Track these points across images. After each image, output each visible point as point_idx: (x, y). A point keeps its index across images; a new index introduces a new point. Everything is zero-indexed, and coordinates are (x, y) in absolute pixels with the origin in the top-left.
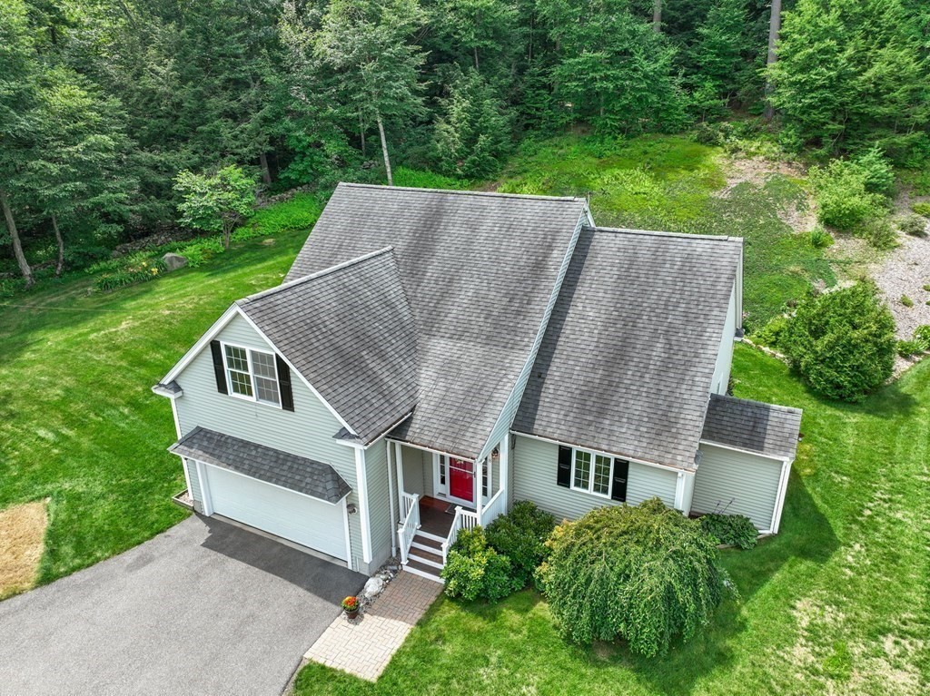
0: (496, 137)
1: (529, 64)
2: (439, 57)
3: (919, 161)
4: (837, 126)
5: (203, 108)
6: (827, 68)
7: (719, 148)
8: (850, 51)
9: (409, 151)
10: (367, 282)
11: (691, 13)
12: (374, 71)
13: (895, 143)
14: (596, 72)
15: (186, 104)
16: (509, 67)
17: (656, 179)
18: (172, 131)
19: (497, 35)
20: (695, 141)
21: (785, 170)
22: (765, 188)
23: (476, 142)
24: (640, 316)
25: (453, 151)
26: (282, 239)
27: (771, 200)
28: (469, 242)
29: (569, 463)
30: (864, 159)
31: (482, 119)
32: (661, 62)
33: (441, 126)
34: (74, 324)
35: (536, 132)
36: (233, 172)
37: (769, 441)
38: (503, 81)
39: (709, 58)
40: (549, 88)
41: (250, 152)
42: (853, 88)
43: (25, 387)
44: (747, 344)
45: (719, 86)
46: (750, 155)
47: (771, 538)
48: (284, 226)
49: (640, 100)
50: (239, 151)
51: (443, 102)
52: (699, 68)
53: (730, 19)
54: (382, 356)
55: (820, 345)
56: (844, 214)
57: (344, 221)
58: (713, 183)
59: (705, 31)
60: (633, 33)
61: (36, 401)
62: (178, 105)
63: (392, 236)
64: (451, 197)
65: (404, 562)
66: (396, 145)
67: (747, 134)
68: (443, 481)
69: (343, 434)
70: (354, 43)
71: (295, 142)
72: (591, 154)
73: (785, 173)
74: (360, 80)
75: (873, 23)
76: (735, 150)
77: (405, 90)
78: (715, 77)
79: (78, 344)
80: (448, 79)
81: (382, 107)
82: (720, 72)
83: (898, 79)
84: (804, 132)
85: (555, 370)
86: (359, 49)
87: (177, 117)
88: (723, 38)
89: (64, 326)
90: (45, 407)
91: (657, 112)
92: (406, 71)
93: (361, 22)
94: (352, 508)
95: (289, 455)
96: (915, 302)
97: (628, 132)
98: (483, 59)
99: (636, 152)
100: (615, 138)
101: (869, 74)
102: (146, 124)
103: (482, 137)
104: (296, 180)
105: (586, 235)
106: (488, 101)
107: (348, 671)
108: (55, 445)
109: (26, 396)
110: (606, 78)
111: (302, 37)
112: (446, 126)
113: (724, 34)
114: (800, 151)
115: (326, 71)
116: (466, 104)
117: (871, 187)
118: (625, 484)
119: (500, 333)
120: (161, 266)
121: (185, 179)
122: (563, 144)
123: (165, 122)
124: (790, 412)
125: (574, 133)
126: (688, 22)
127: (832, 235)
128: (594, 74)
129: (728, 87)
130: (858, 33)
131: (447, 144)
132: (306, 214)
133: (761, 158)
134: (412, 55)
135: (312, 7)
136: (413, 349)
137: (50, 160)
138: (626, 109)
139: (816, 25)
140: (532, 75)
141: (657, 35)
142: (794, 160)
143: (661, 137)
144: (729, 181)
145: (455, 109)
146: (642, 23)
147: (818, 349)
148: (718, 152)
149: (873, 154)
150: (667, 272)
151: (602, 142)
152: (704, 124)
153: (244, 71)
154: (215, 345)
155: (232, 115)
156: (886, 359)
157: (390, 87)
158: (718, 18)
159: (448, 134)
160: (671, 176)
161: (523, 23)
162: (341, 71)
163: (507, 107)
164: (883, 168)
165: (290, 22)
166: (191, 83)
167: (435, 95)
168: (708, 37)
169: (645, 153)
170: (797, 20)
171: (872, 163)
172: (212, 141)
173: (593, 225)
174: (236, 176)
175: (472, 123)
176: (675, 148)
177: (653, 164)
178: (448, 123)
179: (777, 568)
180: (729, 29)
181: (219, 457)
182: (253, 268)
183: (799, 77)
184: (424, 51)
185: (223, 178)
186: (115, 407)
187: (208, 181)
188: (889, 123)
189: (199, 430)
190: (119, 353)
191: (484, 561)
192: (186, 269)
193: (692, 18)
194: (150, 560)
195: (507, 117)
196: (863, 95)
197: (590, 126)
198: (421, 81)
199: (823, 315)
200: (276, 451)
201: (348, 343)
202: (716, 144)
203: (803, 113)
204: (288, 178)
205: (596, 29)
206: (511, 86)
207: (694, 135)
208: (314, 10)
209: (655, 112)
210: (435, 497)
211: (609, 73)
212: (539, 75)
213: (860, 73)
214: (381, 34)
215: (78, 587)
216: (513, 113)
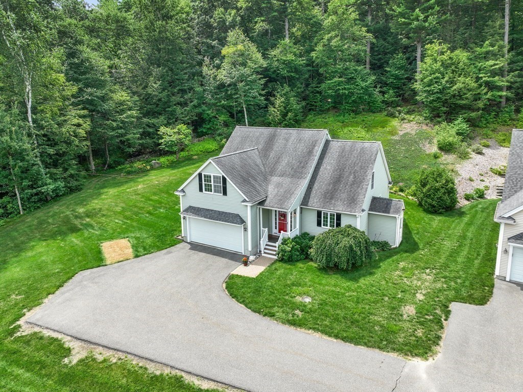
0: (296, 114)
1: (311, 83)
2: (271, 80)
3: (485, 124)
4: (445, 109)
5: (169, 101)
6: (438, 85)
7: (396, 119)
8: (446, 79)
9: (257, 120)
10: (250, 158)
11: (382, 61)
12: (244, 86)
13: (470, 116)
14: (340, 86)
15: (163, 99)
16: (302, 84)
17: (367, 131)
18: (156, 110)
19: (296, 70)
20: (386, 116)
21: (425, 127)
22: (415, 135)
23: (287, 116)
24: (345, 168)
25: (277, 119)
26: (201, 156)
27: (417, 140)
28: (286, 145)
29: (321, 217)
30: (456, 122)
31: (289, 106)
32: (369, 82)
33: (271, 109)
34: (119, 186)
35: (314, 112)
36: (183, 127)
37: (392, 210)
38: (299, 90)
39: (391, 80)
40: (320, 93)
41: (188, 119)
42: (450, 93)
43: (107, 206)
44: (402, 196)
45: (397, 92)
46: (410, 121)
47: (396, 248)
48: (201, 151)
49: (360, 98)
50: (183, 119)
51: (272, 99)
52: (387, 84)
53: (399, 64)
54: (256, 180)
55: (424, 190)
56: (447, 145)
57: (239, 139)
58: (393, 133)
59: (388, 69)
60: (356, 70)
61: (112, 211)
62: (160, 100)
63: (257, 144)
64: (279, 130)
65: (262, 252)
66: (251, 118)
67: (408, 113)
68: (276, 228)
69: (244, 201)
70: (235, 75)
71: (207, 116)
72: (339, 121)
73: (425, 129)
74: (237, 90)
75: (456, 67)
76: (403, 119)
77: (257, 94)
78: (394, 88)
79: (123, 193)
80: (274, 89)
81: (246, 101)
82: (396, 86)
83: (468, 90)
84: (432, 111)
85: (316, 186)
86: (237, 77)
87: (158, 105)
88: (396, 72)
89: (114, 187)
90: (115, 213)
91: (369, 103)
92: (257, 86)
93: (238, 66)
94: (245, 229)
95: (223, 212)
96: (475, 180)
97: (356, 112)
98: (291, 81)
99: (359, 120)
100: (350, 114)
101: (455, 87)
102: (145, 107)
103: (290, 114)
104: (206, 132)
105: (327, 143)
106: (292, 98)
107: (245, 276)
108: (124, 225)
109: (107, 209)
110: (345, 89)
111: (212, 72)
112: (273, 109)
113: (397, 70)
114: (432, 120)
115: (222, 86)
116: (283, 99)
117: (458, 134)
118: (340, 223)
119: (296, 173)
120: (151, 166)
121: (163, 129)
122: (327, 117)
123: (154, 106)
124: (399, 201)
125: (331, 112)
126: (381, 65)
127: (443, 153)
128: (339, 87)
129: (401, 93)
130: (449, 71)
131: (274, 117)
132: (211, 146)
133: (415, 122)
134: (260, 79)
135: (216, 60)
136: (266, 180)
137: (114, 121)
138: (354, 101)
139: (432, 68)
140: (312, 87)
141: (368, 71)
142: (428, 123)
143: (371, 114)
144: (400, 132)
145: (278, 102)
146: (360, 66)
147: (424, 191)
148: (396, 120)
149: (460, 120)
150: (355, 153)
151: (344, 116)
152: (390, 108)
153: (186, 86)
154: (200, 175)
155: (180, 104)
156: (451, 195)
157: (250, 93)
158: (394, 64)
159: (275, 112)
160: (374, 130)
161: (308, 65)
162: (229, 85)
163: (301, 101)
164: (465, 126)
165: (207, 66)
166: (166, 91)
167: (269, 95)
168: (389, 72)
169: (363, 121)
170: (424, 65)
171: (460, 124)
172: (172, 115)
173: (330, 139)
174: (184, 129)
175: (285, 108)
176: (377, 119)
177: (366, 125)
178: (275, 108)
179: (396, 255)
180: (399, 68)
181: (198, 215)
182: (190, 167)
183: (427, 88)
184: (264, 78)
185: (179, 129)
186: (142, 214)
187: (173, 131)
188: (469, 108)
189: (190, 207)
190: (140, 196)
191: (291, 246)
192: (161, 167)
193: (383, 63)
194: (171, 252)
195: (301, 105)
196: (454, 96)
197: (339, 110)
198: (263, 90)
199: (426, 178)
200: (219, 211)
201: (245, 175)
202: (395, 117)
203: (431, 103)
204: (202, 131)
205: (339, 69)
206: (303, 92)
207: (385, 113)
208: (217, 61)
209: (368, 103)
210: (273, 234)
211: (346, 87)
212: (315, 87)
213: (451, 87)
214: (247, 71)
215: (148, 258)
216: (304, 103)
